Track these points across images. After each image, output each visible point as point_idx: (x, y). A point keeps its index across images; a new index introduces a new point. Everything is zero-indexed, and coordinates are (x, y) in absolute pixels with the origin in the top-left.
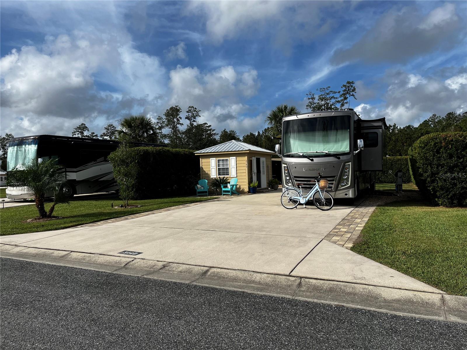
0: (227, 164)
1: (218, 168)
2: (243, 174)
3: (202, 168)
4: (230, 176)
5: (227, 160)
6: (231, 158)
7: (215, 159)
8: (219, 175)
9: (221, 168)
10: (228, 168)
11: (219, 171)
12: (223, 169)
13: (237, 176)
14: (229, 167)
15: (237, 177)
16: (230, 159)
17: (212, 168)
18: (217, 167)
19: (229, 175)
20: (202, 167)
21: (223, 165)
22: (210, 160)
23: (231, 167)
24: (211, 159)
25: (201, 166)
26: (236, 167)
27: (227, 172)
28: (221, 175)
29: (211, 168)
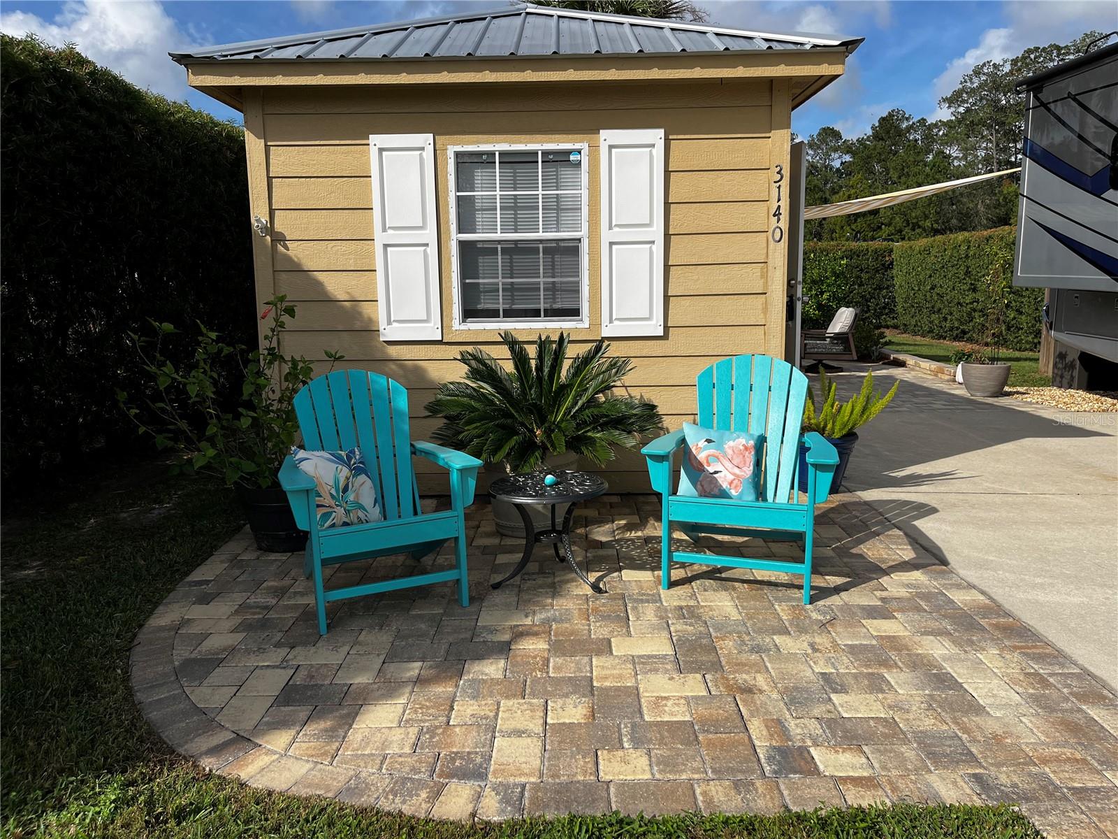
0: (559, 209)
1: (462, 244)
2: (728, 310)
3: (279, 238)
4: (596, 324)
5: (560, 160)
6: (608, 136)
7: (425, 139)
8: (470, 313)
9: (489, 249)
10: (570, 250)
11: (465, 273)
12: (515, 250)
13: (666, 328)
14: (583, 233)
15: (665, 337)
16: (594, 148)
17: (392, 237)
18: (454, 237)
19: (575, 313)
20: (270, 229)
21: (517, 211)
22: (374, 152)
23: (606, 236)
24: (377, 140)
25: (265, 219)
26: (667, 236)
27: (552, 289)
28: (493, 314)
29: (380, 238)
